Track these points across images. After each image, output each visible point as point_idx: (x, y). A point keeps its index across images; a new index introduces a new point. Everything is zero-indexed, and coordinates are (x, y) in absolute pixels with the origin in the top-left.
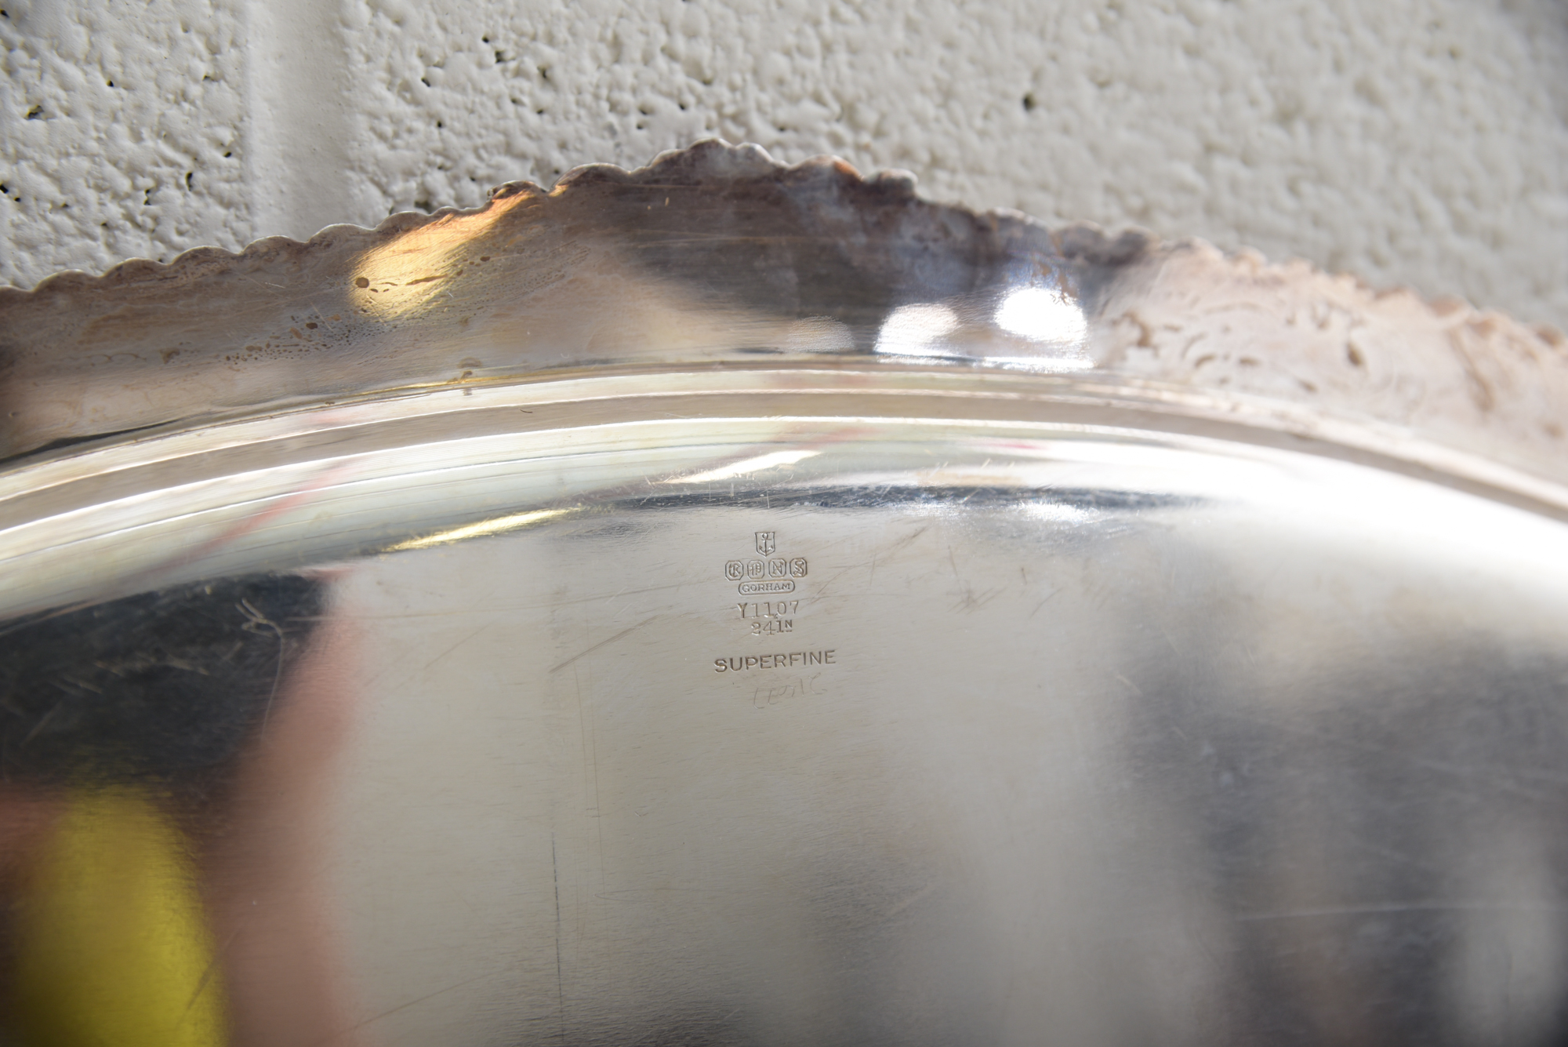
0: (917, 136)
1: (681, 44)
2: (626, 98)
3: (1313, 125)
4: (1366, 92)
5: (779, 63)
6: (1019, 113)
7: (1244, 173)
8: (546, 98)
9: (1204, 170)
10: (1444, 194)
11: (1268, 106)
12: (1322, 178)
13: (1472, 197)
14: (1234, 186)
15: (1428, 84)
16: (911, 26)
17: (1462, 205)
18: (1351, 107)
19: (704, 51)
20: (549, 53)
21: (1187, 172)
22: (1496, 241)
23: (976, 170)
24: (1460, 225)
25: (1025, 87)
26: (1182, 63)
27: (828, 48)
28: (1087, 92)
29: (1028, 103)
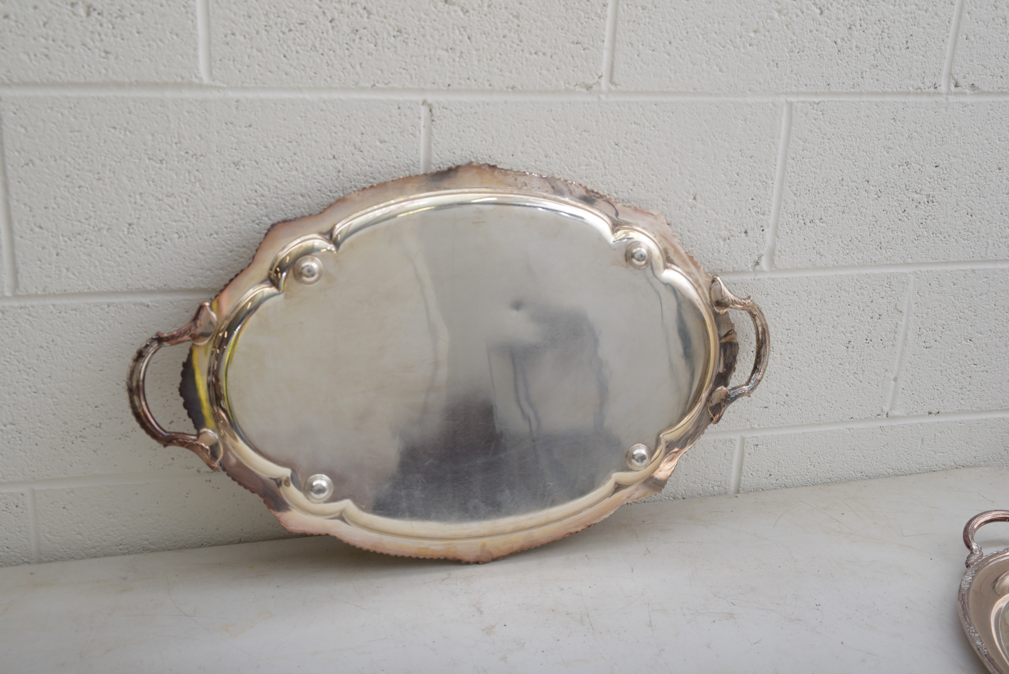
0: (498, 160)
1: (470, 149)
2: (463, 156)
3: (550, 158)
4: (557, 153)
5: (482, 151)
6: (511, 157)
7: (540, 164)
8: (454, 155)
9: (535, 163)
10: (568, 166)
11: (544, 155)
12: (551, 164)
13: (571, 166)
14: (539, 165)
15: (565, 152)
16: (498, 147)
17: (570, 167)
18: (555, 155)
19: (473, 150)
20: (454, 150)
21: (533, 164)
22: (575, 172)
23: (506, 163)
24: (570, 170)
25: (512, 153)
26: (532, 150)
27: (488, 149)
28: (520, 154)
29: (513, 155)
